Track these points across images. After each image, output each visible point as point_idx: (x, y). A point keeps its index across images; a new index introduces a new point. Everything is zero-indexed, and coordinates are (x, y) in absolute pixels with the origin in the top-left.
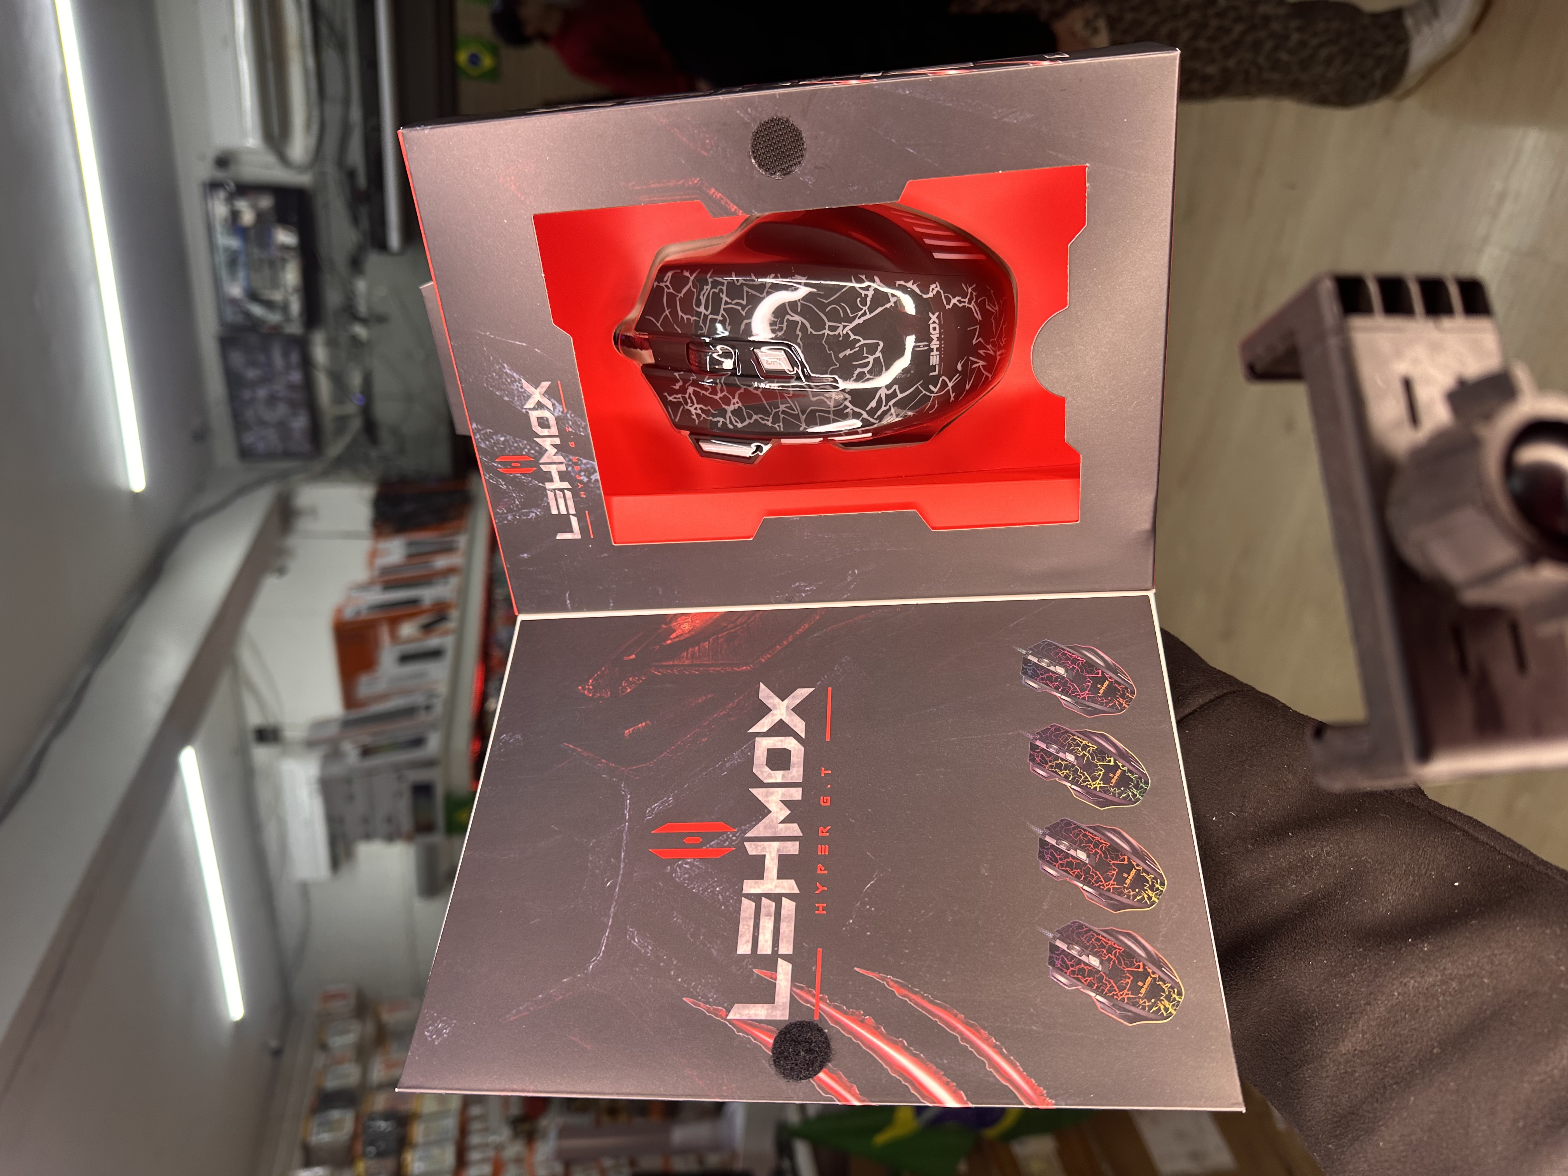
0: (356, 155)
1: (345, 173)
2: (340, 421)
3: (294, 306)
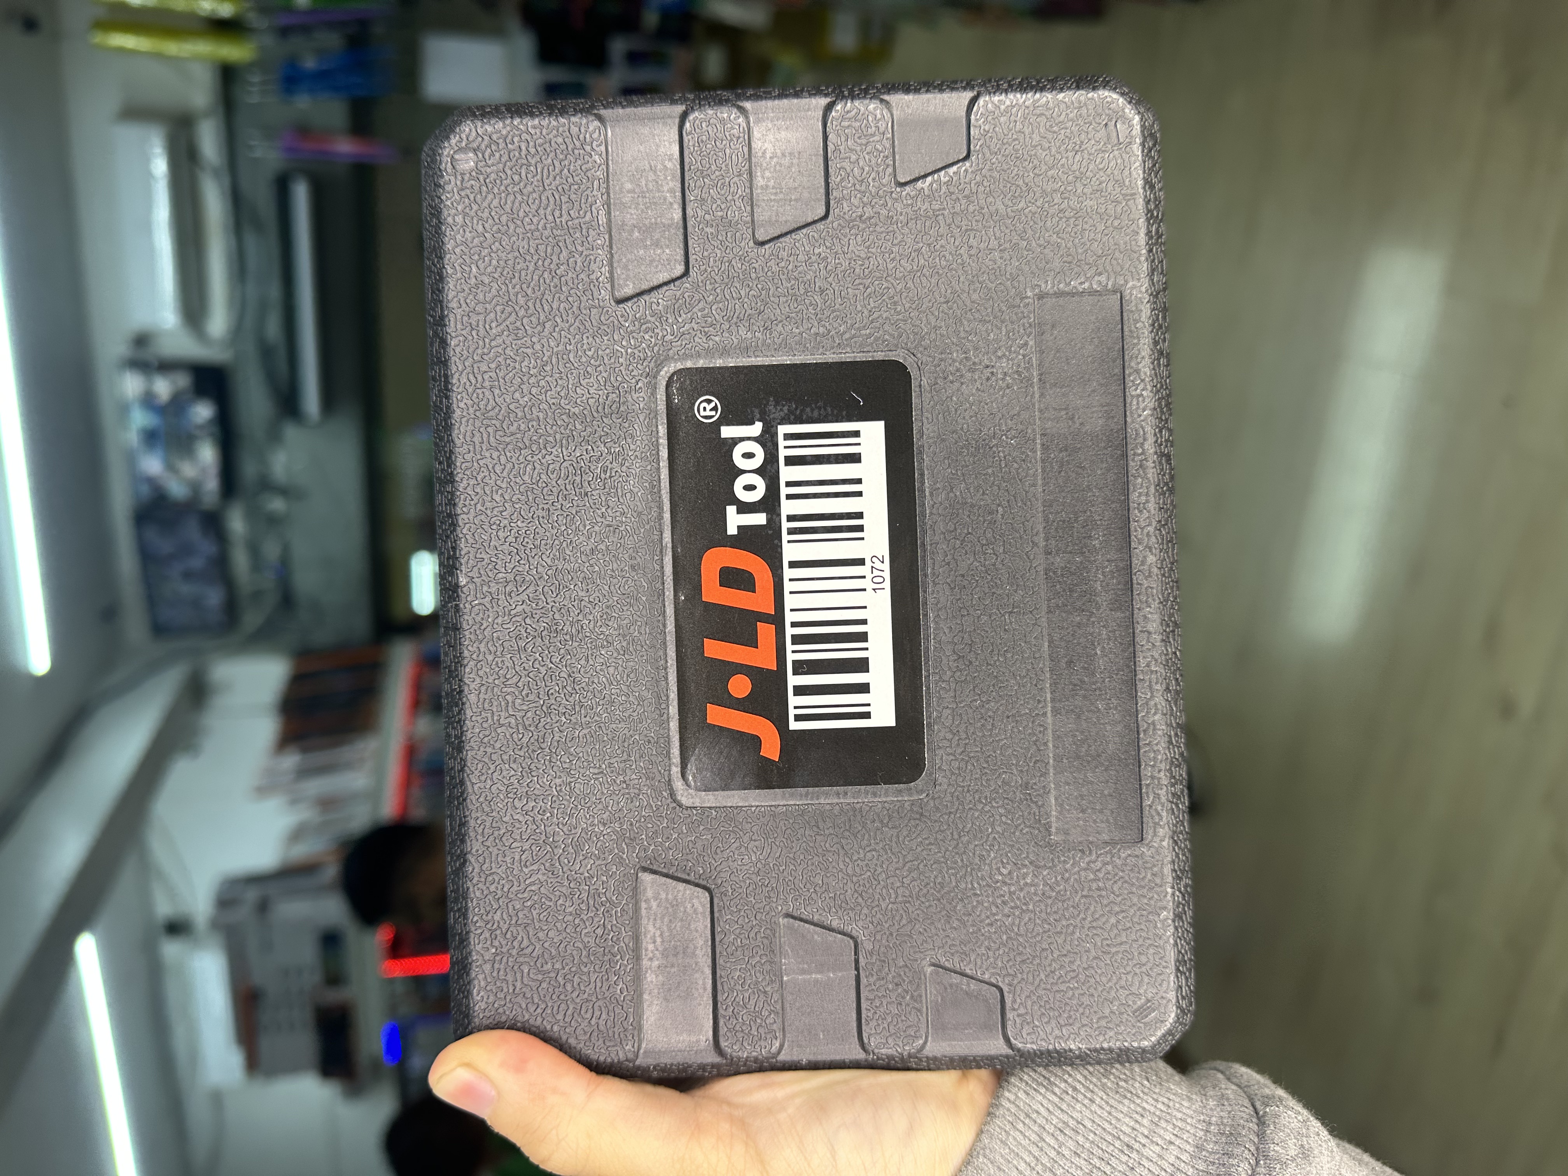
0: (273, 329)
1: (266, 352)
2: (257, 595)
3: (212, 485)
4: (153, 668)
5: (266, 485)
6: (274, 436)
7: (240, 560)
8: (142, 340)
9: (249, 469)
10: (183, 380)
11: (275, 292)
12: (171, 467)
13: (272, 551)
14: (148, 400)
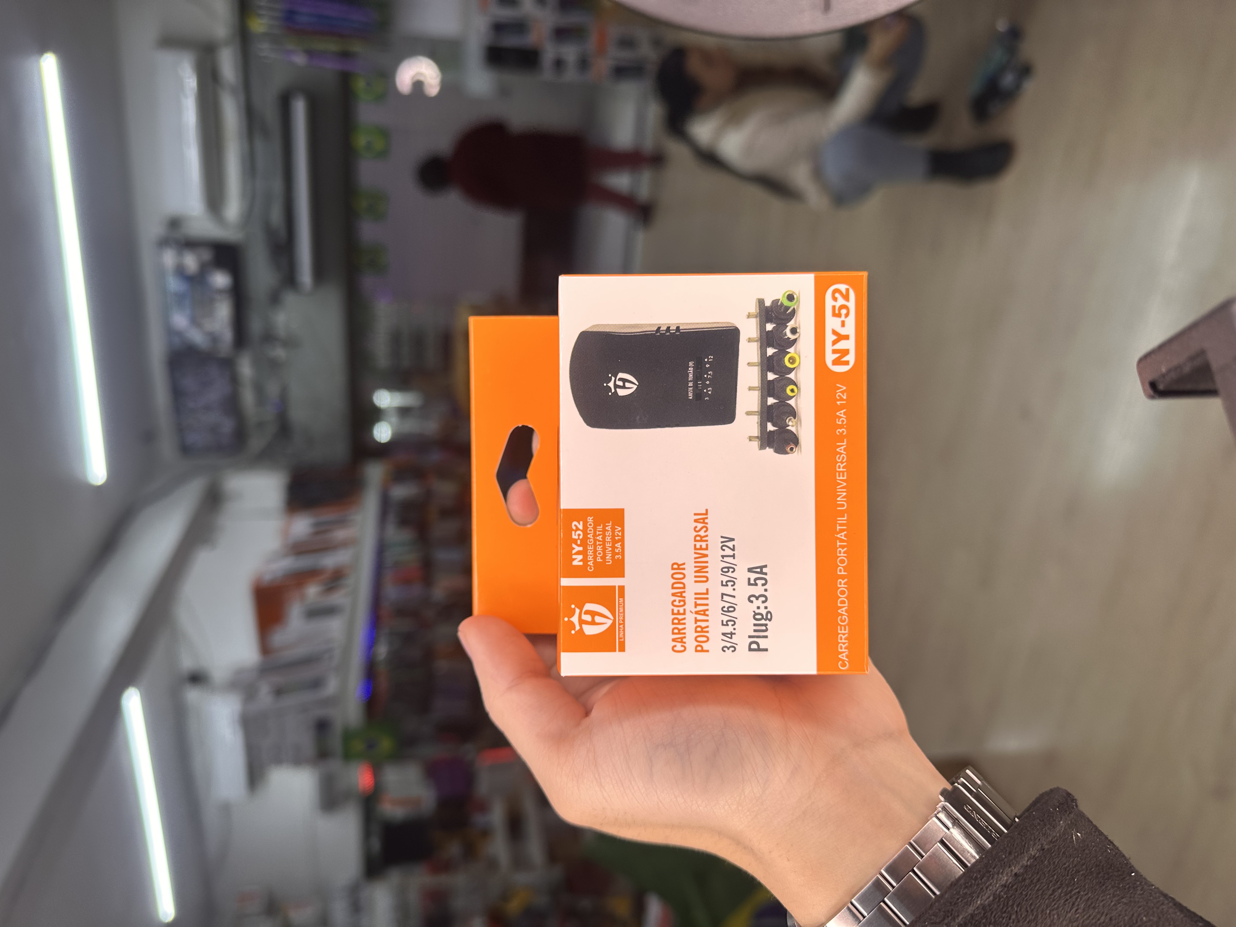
0: (276, 216)
1: (269, 232)
2: (261, 425)
3: (227, 335)
4: (180, 480)
5: (269, 338)
6: (275, 299)
7: (248, 397)
8: (175, 223)
9: (255, 326)
10: (207, 255)
11: (278, 186)
12: (195, 322)
13: (273, 389)
14: (180, 271)
